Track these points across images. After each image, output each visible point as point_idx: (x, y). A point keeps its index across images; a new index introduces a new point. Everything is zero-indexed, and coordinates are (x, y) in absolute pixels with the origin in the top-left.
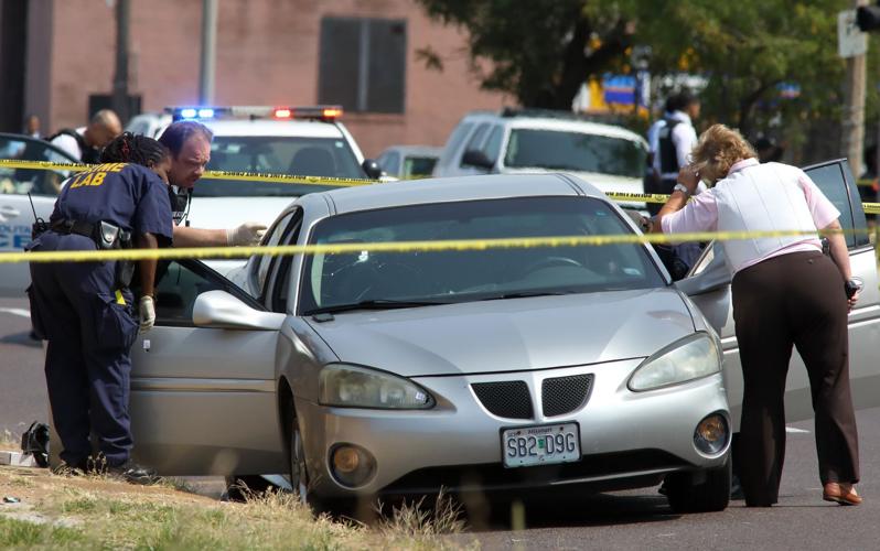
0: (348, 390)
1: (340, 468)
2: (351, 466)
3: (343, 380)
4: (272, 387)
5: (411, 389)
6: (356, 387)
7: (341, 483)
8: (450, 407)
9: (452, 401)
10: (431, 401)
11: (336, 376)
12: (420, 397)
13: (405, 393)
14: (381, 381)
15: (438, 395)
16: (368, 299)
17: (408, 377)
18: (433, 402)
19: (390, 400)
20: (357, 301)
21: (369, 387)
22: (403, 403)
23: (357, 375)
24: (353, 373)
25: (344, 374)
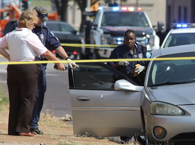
0: (159, 110)
1: (156, 134)
2: (159, 133)
3: (157, 106)
4: (139, 109)
5: (178, 109)
6: (161, 109)
7: (156, 138)
8: (189, 114)
9: (190, 113)
10: (184, 112)
11: (155, 105)
12: (180, 111)
13: (176, 110)
14: (168, 106)
15: (185, 111)
16: (168, 82)
17: (177, 105)
18: (184, 113)
19: (172, 113)
20: (165, 82)
21: (165, 109)
22: (176, 113)
23: (161, 105)
24: (160, 104)
25: (157, 105)
